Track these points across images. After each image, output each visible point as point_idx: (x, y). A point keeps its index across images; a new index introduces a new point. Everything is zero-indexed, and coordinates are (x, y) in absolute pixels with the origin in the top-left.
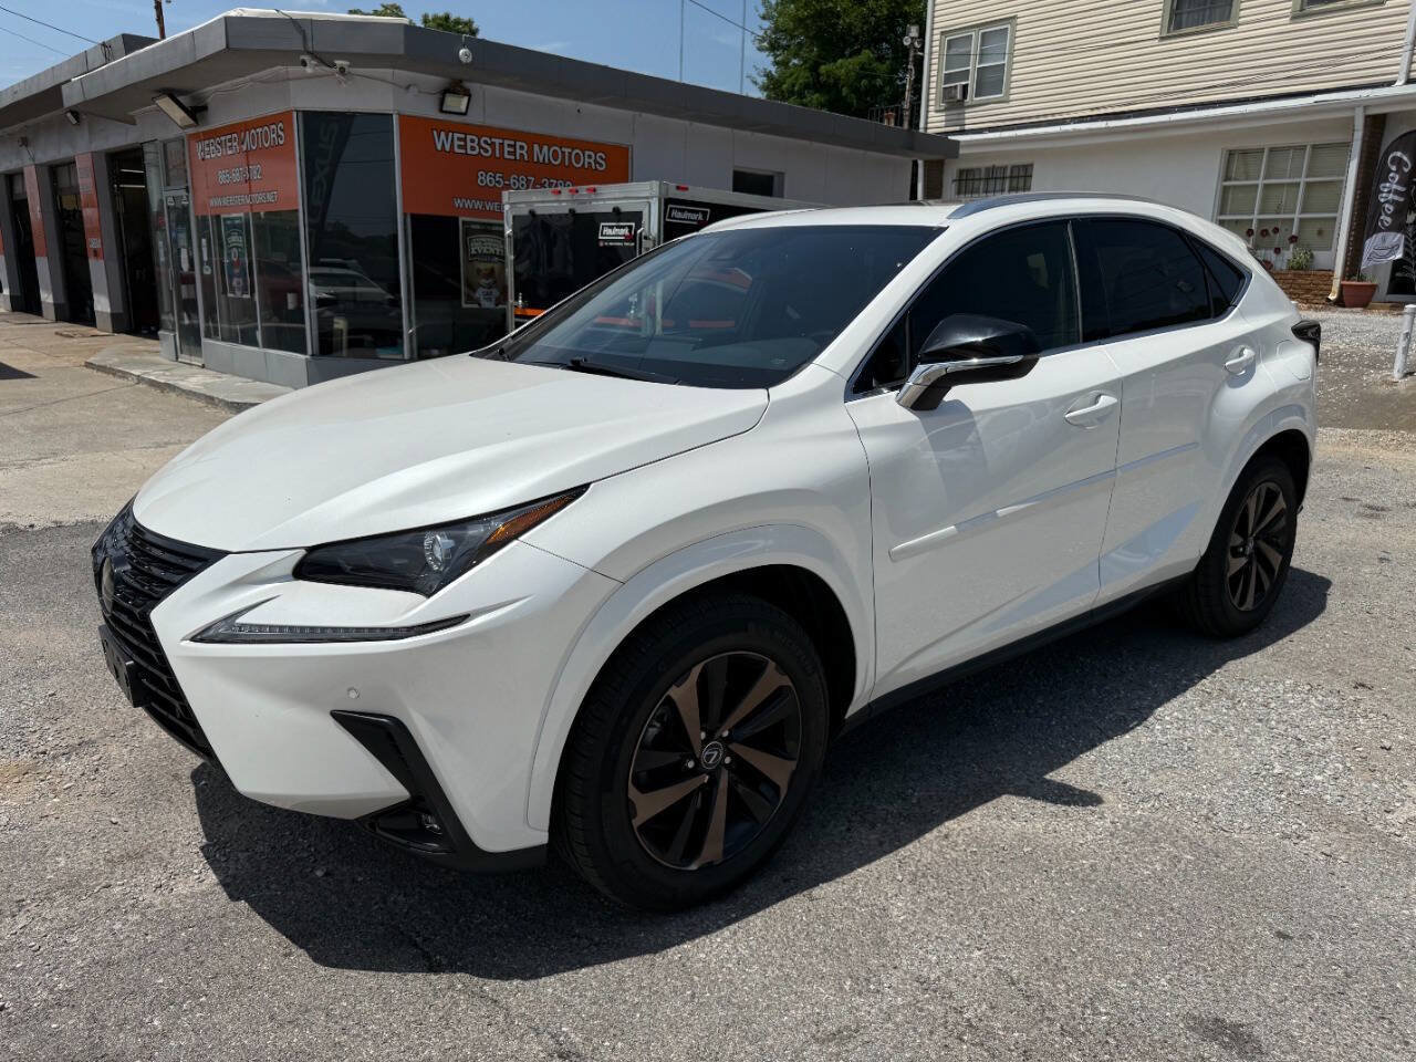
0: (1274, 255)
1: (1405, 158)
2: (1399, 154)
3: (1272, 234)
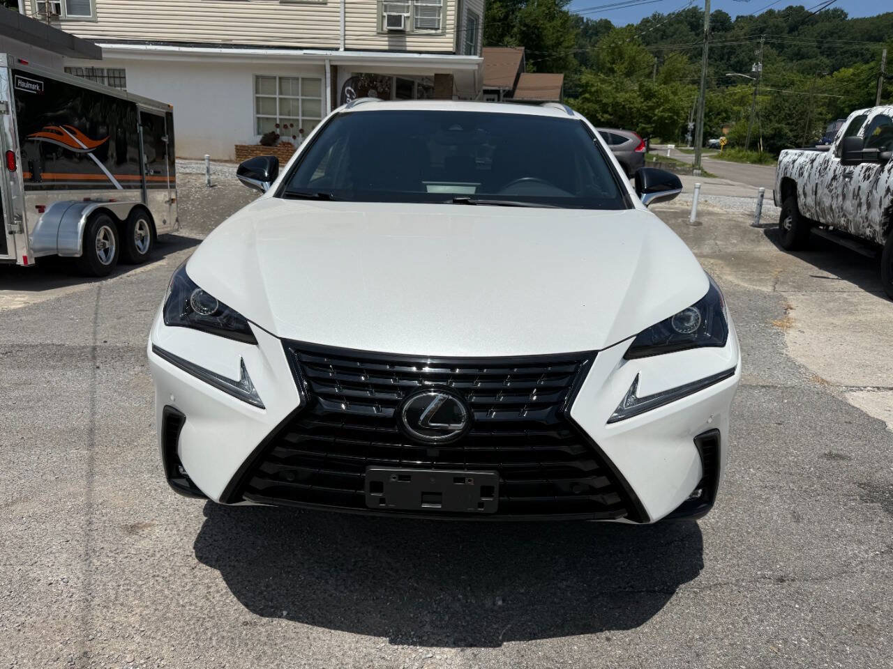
0: (293, 140)
1: (353, 91)
2: (350, 88)
3: (289, 127)
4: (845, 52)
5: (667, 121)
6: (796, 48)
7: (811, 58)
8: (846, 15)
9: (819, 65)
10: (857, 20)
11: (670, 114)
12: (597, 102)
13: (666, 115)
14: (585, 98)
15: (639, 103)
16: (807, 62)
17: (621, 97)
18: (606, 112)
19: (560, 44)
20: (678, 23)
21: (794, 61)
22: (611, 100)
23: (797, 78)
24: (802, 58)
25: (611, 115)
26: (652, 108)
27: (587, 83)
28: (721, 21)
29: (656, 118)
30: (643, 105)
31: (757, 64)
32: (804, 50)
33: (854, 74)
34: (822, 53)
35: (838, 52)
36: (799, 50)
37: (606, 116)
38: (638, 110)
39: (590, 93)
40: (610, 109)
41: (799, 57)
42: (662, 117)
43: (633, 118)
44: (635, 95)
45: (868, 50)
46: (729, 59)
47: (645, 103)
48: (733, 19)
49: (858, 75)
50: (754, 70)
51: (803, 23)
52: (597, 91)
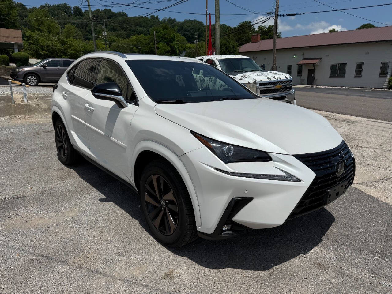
4: (130, 30)
5: (74, 55)
6: (112, 26)
7: (119, 31)
8: (127, 16)
9: (122, 34)
10: (132, 18)
11: (75, 52)
12: (37, 45)
13: (73, 52)
14: (30, 42)
15: (59, 46)
16: (117, 32)
17: (50, 43)
18: (43, 50)
19: (10, 14)
20: (59, 10)
21: (113, 32)
22: (45, 44)
23: (115, 38)
24: (115, 31)
25: (47, 51)
26: (66, 49)
27: (30, 35)
28: (78, 11)
29: (69, 53)
30: (62, 47)
31: (104, 32)
32: (115, 27)
33: (136, 39)
34: (122, 29)
35: (128, 29)
36: (113, 27)
37: (44, 52)
38: (60, 50)
39: (33, 40)
40: (45, 49)
41: (114, 30)
42: (72, 53)
43: (57, 53)
44: (57, 42)
45: (137, 29)
46: (86, 29)
47: (63, 46)
48: (83, 11)
49: (138, 39)
50: (103, 34)
51: (112, 16)
52: (36, 40)
